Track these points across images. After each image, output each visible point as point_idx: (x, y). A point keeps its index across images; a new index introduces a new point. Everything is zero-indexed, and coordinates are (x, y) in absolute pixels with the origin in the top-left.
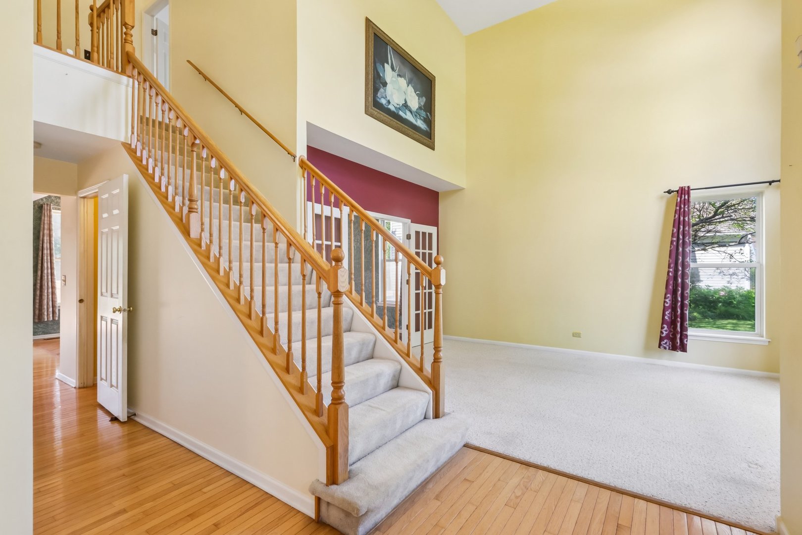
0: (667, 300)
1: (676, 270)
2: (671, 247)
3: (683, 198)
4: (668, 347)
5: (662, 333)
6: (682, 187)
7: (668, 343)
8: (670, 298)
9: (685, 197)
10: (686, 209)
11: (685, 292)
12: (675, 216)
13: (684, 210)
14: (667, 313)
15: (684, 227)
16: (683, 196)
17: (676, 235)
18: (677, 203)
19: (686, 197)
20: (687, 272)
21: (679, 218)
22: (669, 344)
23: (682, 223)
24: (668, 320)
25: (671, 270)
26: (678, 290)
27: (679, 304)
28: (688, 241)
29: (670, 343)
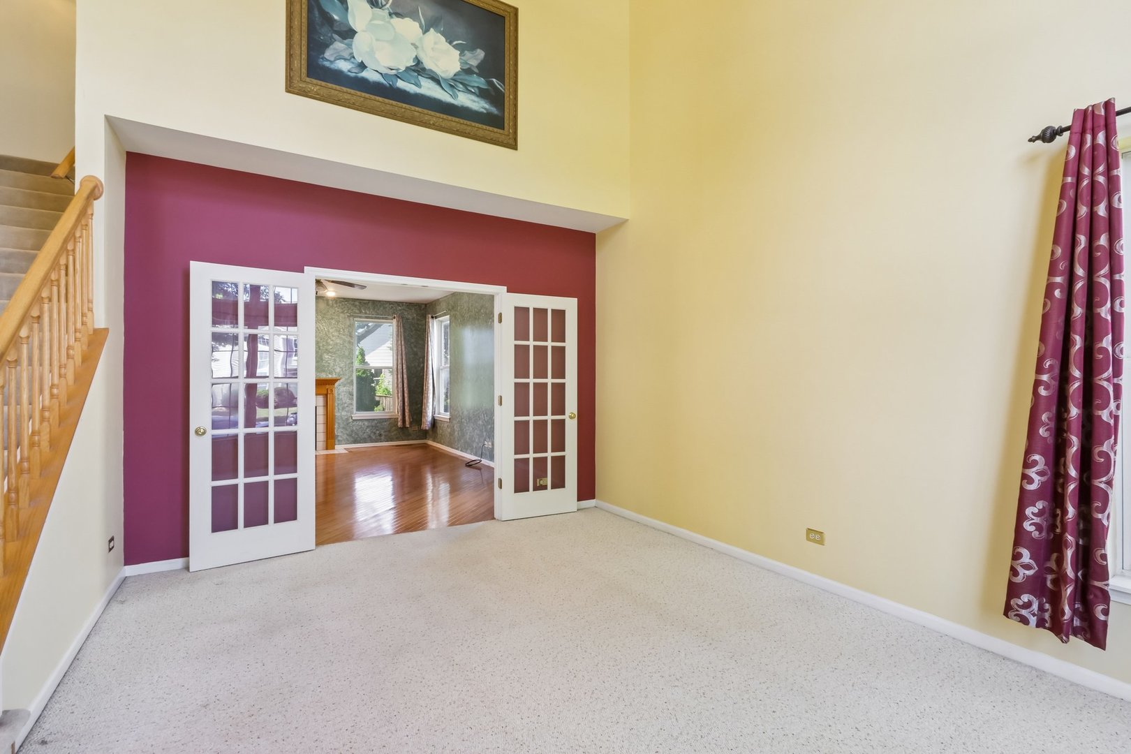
0: (1032, 473)
1: (1064, 378)
2: (1045, 305)
3: (1089, 143)
4: (1033, 620)
5: (1014, 572)
6: (1085, 111)
7: (1035, 607)
8: (1041, 466)
9: (1094, 138)
10: (1101, 179)
11: (1097, 450)
12: (1060, 206)
13: (1093, 183)
14: (1029, 511)
15: (1092, 238)
16: (1089, 137)
17: (1062, 266)
18: (1066, 163)
19: (1101, 138)
20: (1105, 384)
21: (1076, 211)
22: (1041, 608)
23: (1083, 226)
24: (1036, 534)
25: (1045, 377)
26: (1070, 444)
27: (1072, 487)
28: (1108, 285)
29: (1047, 606)
